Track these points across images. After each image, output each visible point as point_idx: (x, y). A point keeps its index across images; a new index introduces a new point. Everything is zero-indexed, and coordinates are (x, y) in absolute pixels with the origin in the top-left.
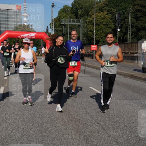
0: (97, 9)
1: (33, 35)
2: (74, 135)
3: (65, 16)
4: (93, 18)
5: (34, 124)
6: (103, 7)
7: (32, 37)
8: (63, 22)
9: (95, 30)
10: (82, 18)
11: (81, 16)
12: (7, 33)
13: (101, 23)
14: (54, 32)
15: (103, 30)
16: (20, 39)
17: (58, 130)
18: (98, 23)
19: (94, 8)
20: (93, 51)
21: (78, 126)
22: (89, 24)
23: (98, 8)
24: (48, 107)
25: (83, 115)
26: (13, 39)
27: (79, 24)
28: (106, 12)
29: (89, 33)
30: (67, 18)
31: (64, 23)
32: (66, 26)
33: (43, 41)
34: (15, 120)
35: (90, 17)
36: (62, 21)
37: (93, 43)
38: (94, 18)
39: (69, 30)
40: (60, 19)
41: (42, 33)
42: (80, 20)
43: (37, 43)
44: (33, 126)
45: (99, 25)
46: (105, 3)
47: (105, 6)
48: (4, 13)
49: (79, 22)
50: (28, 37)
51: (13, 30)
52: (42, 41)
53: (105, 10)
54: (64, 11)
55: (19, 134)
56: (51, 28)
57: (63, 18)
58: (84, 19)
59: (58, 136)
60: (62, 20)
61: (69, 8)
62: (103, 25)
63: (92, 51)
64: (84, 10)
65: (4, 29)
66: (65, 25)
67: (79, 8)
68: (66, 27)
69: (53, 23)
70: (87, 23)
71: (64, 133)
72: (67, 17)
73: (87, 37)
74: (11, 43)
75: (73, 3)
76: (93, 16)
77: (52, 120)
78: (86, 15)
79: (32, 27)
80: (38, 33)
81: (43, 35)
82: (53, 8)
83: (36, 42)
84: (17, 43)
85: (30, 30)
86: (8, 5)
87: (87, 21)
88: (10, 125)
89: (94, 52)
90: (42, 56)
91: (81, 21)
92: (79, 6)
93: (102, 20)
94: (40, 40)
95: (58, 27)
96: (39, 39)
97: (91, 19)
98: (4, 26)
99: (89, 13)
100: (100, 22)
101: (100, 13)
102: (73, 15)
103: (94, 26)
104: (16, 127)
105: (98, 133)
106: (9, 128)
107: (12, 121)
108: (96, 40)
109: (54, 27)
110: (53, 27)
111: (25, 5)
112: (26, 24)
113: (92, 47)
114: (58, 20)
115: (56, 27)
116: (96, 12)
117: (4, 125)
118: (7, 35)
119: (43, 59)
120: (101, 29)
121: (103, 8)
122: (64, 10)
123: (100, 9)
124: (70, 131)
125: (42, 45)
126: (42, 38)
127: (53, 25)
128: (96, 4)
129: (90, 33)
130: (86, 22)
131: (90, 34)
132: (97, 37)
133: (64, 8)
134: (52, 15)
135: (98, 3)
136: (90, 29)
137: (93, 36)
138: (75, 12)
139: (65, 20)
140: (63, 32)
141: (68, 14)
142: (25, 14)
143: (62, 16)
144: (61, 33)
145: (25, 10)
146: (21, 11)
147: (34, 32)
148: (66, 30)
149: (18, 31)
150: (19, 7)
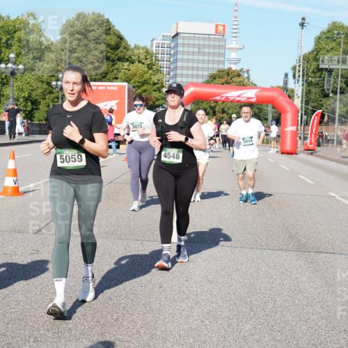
1: (250, 94)
3: (332, 49)
5: (254, 309)
7: (249, 98)
8: (326, 62)
12: (191, 90)
14: (301, 88)
16: (220, 103)
17: (312, 328)
24: (287, 270)
26: (202, 102)
30: (336, 53)
31: (327, 67)
32: (334, 73)
33: (274, 108)
34: (209, 296)
36: (323, 61)
39: (341, 81)
40: (318, 57)
41: (272, 89)
43: (260, 112)
44: (252, 313)
48: (186, 42)
50: (238, 99)
51: (204, 82)
52: (270, 108)
54: (329, 37)
55: (219, 329)
56: (294, 77)
57: (325, 54)
59: (314, 345)
60: (323, 58)
61: (344, 28)
65: (184, 80)
66: (330, 71)
68: (331, 74)
69: (299, 66)
72: (335, 51)
77: (298, 305)
79: (248, 74)
80: (264, 89)
81: (274, 94)
83: (257, 111)
85: (245, 83)
86: (196, 23)
88: (197, 306)
90: (269, 145)
94: (267, 106)
95: (312, 75)
96: (264, 104)
98: (185, 72)
104: (211, 311)
106: (195, 314)
107: (203, 297)
109: (303, 75)
110: (299, 76)
111: (235, 23)
112: (234, 69)
114: (312, 59)
115: (307, 75)
117: (184, 305)
118: (192, 93)
119: (271, 152)
122: (328, 35)
124: (344, 336)
125: (270, 119)
126: (271, 101)
127: (299, 71)
133: (329, 28)
134: (300, 47)
139: (331, 58)
140: (323, 86)
141: (339, 44)
142: (234, 45)
143: (325, 48)
144: (318, 90)
145: (235, 35)
146: (225, 37)
147: (255, 86)
148: (332, 82)
149: (215, 84)
150: (220, 28)
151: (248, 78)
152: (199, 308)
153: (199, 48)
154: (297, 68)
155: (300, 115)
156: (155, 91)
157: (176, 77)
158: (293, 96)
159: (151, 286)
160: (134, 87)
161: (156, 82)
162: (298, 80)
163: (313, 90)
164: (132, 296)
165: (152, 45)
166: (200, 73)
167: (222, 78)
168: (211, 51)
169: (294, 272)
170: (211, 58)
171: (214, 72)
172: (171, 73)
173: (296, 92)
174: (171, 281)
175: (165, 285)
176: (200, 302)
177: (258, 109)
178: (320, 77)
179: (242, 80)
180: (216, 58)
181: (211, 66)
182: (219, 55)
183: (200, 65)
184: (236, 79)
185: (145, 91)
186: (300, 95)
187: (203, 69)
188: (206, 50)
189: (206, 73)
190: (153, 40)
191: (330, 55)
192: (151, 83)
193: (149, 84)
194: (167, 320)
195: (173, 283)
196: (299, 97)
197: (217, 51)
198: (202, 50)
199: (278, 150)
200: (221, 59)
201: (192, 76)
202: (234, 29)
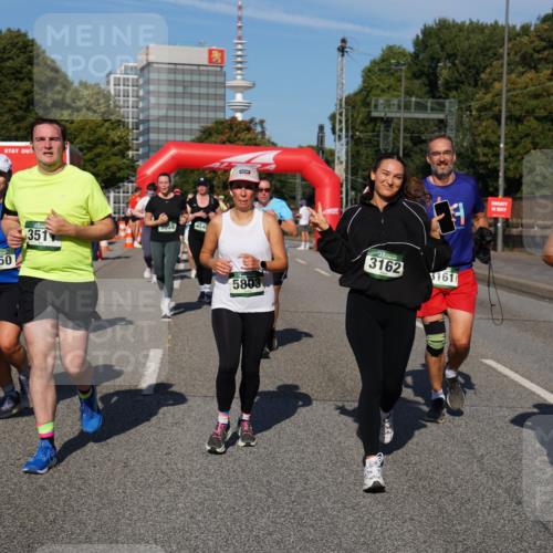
0: (512, 58)
1: (267, 157)
2: (425, 542)
3: (389, 88)
4: (497, 95)
5: (274, 494)
6: (538, 52)
7: (264, 165)
8: (380, 107)
9: (503, 139)
10: (455, 92)
11: (449, 87)
12: (173, 152)
13: (527, 112)
14: (344, 148)
15: (537, 140)
16: (219, 173)
18: (518, 113)
19: (502, 57)
20: (496, 219)
21: (441, 509)
22: (479, 118)
23: (516, 54)
24: (324, 431)
25: (459, 467)
26: (192, 171)
27: (441, 116)
28: (548, 69)
29: (479, 150)
30: (396, 93)
31: (382, 115)
32: (393, 125)
33: (304, 179)
35: (483, 91)
36: (376, 106)
37: (497, 190)
38: (499, 94)
39: (405, 138)
40: (368, 100)
41: (301, 150)
42: (447, 103)
43: (283, 187)
44: (270, 500)
45: (519, 120)
46: (545, 35)
47: (545, 48)
49: (442, 111)
51: (193, 141)
52: (298, 181)
53: (543, 62)
54: (383, 70)
56: (334, 133)
57: (379, 96)
58: (463, 97)
59: (364, 543)
60: (377, 101)
61: (405, 56)
62: (536, 118)
63: (492, 221)
64: (462, 63)
65: (163, 137)
66: (387, 122)
67: (443, 55)
68: (390, 126)
69: (341, 114)
70: (474, 113)
71: (386, 534)
72: (394, 90)
73: (474, 167)
74: (186, 187)
75: (421, 36)
76: (497, 85)
77: (341, 483)
78: (470, 84)
79: (263, 128)
80: (286, 150)
81: (304, 158)
82: (343, 55)
83: (278, 185)
84: (202, 189)
85: (257, 141)
86: (177, 47)
87: (473, 104)
88: (184, 494)
89: (499, 225)
91: (451, 105)
92: (442, 47)
93: (534, 103)
94: (294, 177)
95: (361, 128)
96: (289, 174)
97: (488, 98)
98: (162, 125)
99: (483, 76)
100: (526, 107)
101: (523, 73)
102: (417, 83)
103: (499, 123)
104: (206, 500)
105: (521, 539)
107: (194, 479)
108: (507, 180)
109: (347, 129)
110: (341, 130)
111: (240, 47)
112: (240, 119)
113: (494, 203)
114: (359, 103)
115: (353, 128)
116: (510, 72)
117: (162, 492)
118: (173, 158)
119: (302, 248)
120: (527, 135)
121: (536, 56)
122: (383, 66)
123: (524, 58)
124: (411, 528)
125: (299, 197)
126: (299, 170)
127: (341, 122)
128: (510, 40)
129: (486, 150)
130: (469, 109)
131: (485, 155)
132: (511, 167)
133: (383, 56)
134: (340, 85)
135: (518, 35)
136: (483, 137)
137: (498, 160)
138: (426, 70)
139: (388, 101)
140: (378, 145)
141: (400, 81)
142: (239, 81)
143: (378, 86)
144: (370, 151)
145: (239, 66)
146: (225, 69)
147: (273, 146)
148: (391, 139)
149: (211, 142)
150: (216, 55)
151: (263, 133)
152: (187, 496)
153: (184, 87)
154: (338, 117)
155: (344, 190)
156: (115, 155)
157: (148, 133)
158: (333, 161)
159: (110, 464)
160: (81, 150)
161: (117, 140)
162: (340, 137)
163: (363, 151)
164: (79, 482)
165: (108, 83)
166: (187, 126)
167: (222, 133)
168: (204, 90)
169: (336, 434)
170: (204, 103)
171: (210, 125)
172: (141, 128)
173: (337, 155)
174: (144, 455)
175: (133, 463)
176: (190, 486)
177: (280, 181)
178: (374, 131)
179: (254, 136)
180: (212, 103)
181: (203, 115)
182: (216, 97)
183: (187, 114)
184: (244, 135)
185: (99, 155)
186: (344, 158)
187: (191, 120)
188: (195, 90)
189: (196, 126)
190: (110, 74)
191: (386, 97)
192: (109, 142)
193: (106, 144)
194: (135, 518)
195: (146, 458)
196: (341, 163)
197: (212, 91)
198: (189, 90)
199: (312, 245)
200: (220, 103)
201: (175, 131)
202: (239, 56)
